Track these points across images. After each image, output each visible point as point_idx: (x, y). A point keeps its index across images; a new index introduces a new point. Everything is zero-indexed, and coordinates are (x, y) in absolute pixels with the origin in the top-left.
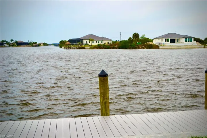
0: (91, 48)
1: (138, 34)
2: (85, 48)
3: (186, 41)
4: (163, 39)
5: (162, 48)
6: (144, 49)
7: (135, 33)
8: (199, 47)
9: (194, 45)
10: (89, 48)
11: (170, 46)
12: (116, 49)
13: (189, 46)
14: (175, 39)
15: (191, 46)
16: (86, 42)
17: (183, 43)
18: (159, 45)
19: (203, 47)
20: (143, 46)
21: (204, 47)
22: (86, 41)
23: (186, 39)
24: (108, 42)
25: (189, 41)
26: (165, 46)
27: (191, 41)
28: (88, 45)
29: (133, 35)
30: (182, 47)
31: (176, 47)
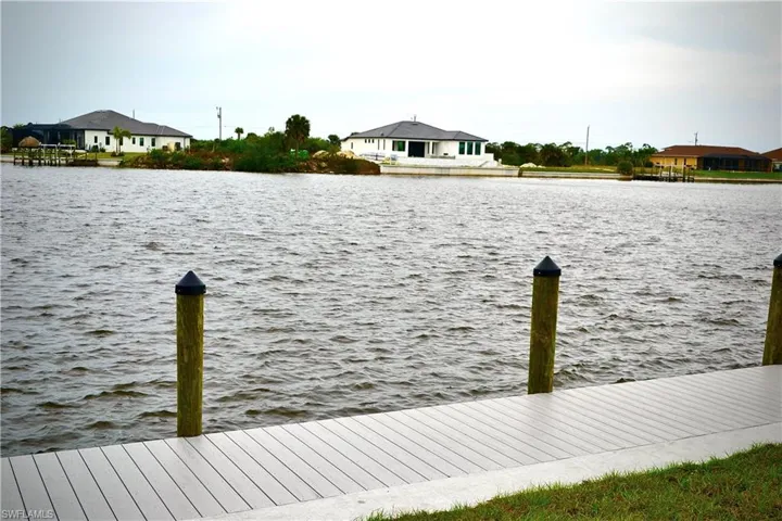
0: (122, 165)
1: (307, 121)
2: (99, 162)
3: (462, 152)
4: (387, 140)
5: (389, 174)
6: (325, 173)
7: (294, 114)
8: (504, 173)
9: (488, 165)
10: (116, 163)
11: (415, 167)
12: (227, 170)
13: (475, 168)
14: (424, 143)
15: (480, 168)
16: (96, 141)
17: (454, 158)
18: (376, 162)
19: (516, 173)
20: (324, 164)
21: (520, 175)
22: (96, 138)
23: (462, 144)
24: (178, 145)
25: (470, 152)
26: (399, 166)
27: (478, 152)
28: (103, 150)
29: (289, 122)
30: (452, 172)
31: (433, 171)
